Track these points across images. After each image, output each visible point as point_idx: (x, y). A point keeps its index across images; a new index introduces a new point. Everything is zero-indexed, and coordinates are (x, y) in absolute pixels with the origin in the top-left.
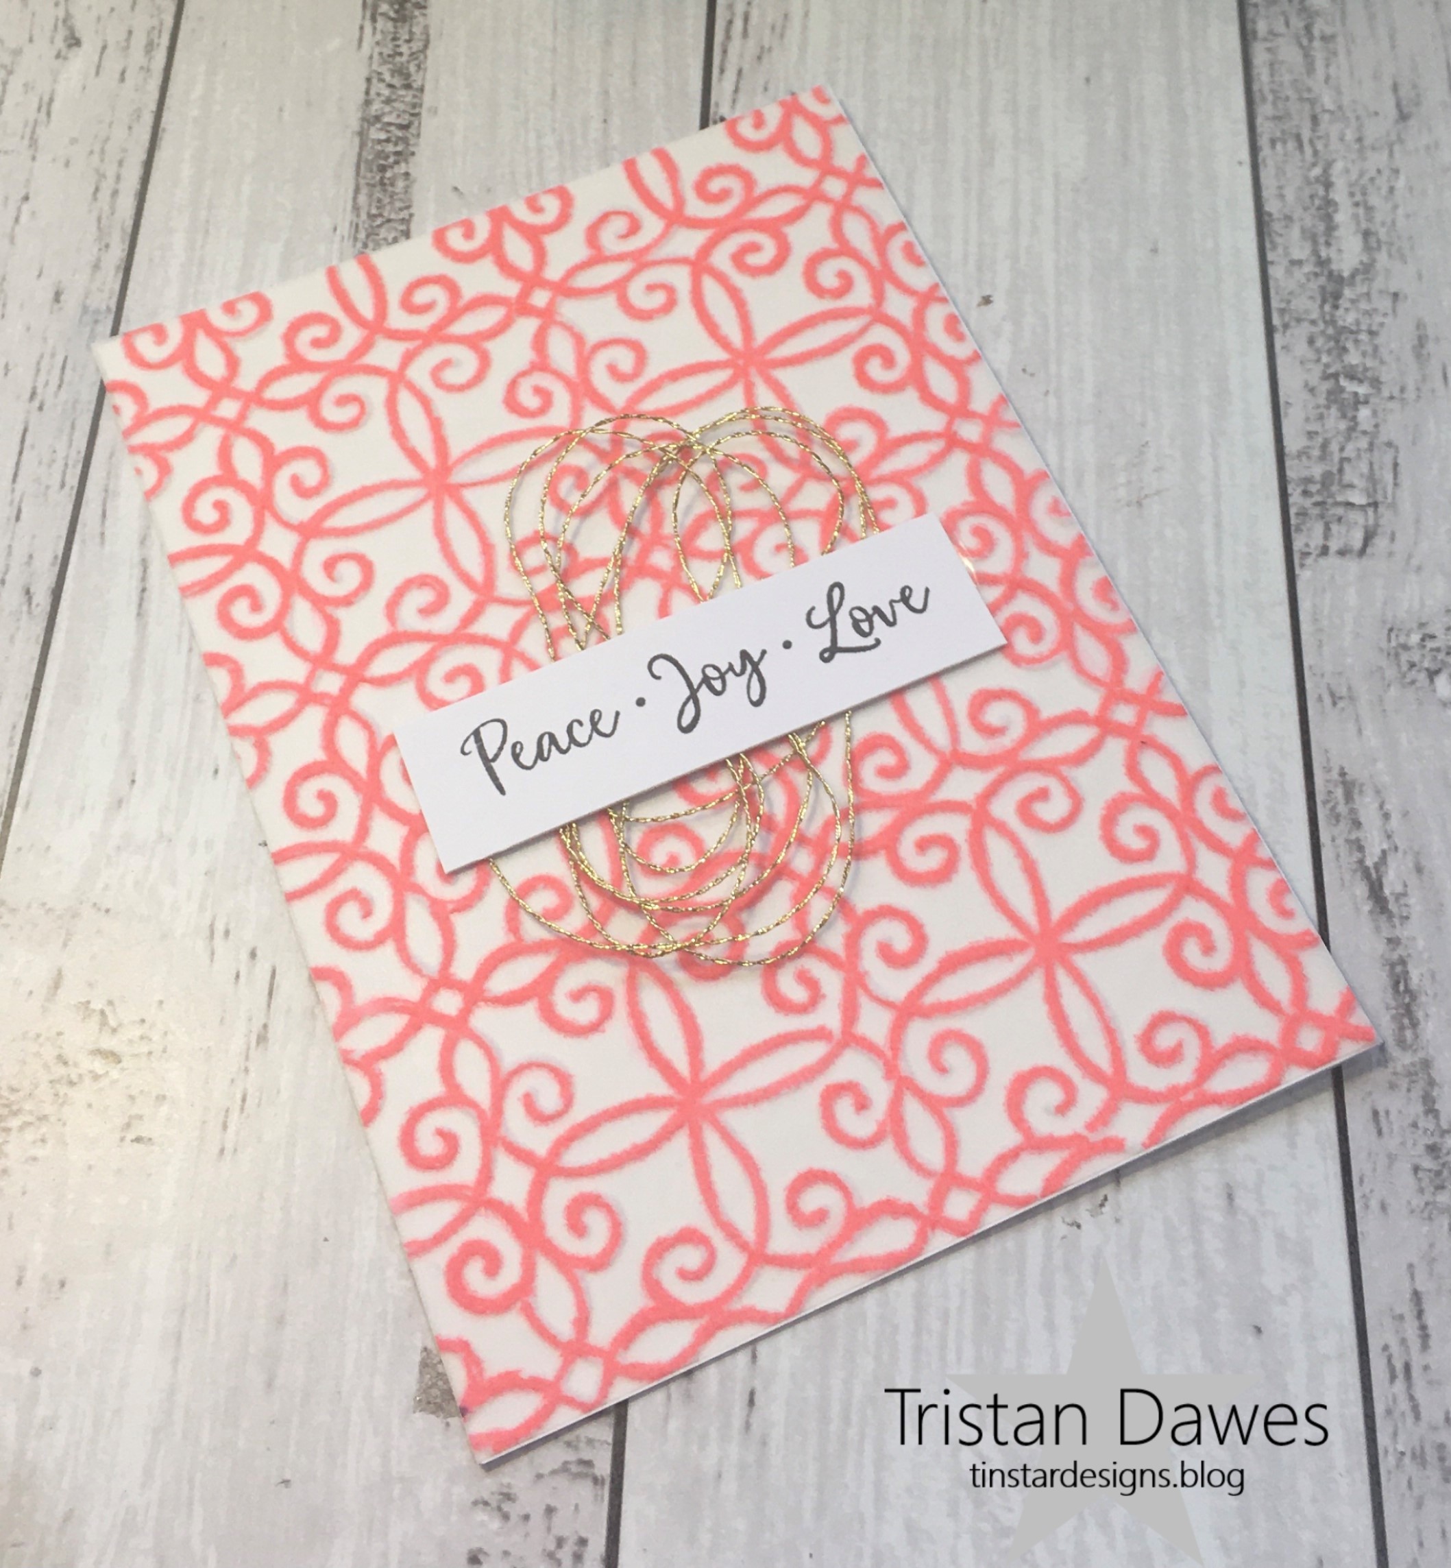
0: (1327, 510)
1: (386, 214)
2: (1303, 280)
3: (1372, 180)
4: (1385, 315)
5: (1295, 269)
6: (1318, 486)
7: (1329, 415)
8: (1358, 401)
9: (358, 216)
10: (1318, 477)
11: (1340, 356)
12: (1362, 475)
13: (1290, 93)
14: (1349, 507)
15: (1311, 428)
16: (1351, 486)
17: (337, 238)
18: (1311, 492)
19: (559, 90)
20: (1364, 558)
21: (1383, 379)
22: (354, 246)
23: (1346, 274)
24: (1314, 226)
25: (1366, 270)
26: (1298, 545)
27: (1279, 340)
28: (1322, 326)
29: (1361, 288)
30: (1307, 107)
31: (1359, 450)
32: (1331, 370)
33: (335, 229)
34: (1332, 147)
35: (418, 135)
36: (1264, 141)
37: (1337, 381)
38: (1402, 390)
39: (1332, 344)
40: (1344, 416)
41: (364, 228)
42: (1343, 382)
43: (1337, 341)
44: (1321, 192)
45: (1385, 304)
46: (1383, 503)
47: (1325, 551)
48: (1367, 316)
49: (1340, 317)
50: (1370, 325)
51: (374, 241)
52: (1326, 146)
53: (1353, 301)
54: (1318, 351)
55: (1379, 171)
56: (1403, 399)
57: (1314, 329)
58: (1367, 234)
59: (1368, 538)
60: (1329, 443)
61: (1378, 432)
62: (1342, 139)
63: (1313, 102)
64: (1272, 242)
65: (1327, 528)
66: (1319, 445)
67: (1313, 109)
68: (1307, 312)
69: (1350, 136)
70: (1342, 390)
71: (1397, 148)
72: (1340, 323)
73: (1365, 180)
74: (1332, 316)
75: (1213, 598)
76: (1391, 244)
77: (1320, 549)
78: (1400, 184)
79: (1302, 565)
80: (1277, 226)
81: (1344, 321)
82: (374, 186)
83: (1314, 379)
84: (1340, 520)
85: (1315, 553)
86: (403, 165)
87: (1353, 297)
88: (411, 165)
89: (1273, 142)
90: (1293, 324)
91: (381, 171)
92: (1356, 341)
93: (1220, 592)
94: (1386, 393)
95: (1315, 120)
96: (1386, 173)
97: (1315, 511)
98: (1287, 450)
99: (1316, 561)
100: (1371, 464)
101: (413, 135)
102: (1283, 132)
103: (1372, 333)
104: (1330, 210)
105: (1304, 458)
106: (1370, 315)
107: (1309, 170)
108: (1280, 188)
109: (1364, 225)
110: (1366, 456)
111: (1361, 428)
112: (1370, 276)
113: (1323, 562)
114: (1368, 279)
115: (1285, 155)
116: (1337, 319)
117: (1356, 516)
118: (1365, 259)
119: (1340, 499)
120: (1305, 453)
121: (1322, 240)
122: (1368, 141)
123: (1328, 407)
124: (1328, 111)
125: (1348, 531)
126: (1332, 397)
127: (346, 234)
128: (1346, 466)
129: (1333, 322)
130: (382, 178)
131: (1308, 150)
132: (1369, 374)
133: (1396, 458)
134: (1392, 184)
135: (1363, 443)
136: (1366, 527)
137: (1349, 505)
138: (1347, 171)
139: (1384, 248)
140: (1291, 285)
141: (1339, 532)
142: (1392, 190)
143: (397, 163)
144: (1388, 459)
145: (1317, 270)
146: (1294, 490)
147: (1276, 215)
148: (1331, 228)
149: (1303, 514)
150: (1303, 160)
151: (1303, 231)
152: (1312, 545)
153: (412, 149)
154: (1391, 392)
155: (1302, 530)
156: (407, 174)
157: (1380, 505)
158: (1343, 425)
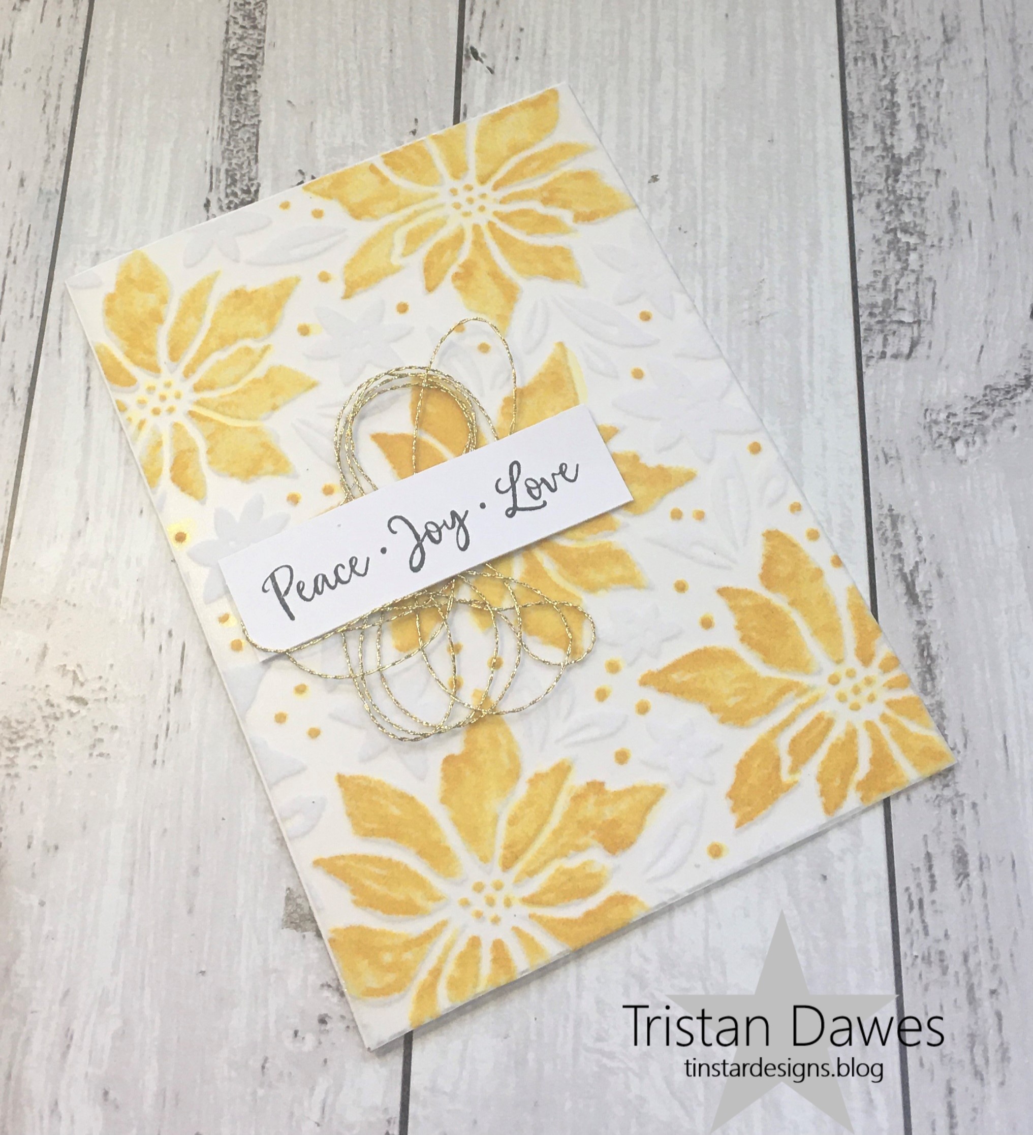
0: (886, 326)
1: (242, 121)
2: (874, 162)
3: (924, 87)
4: (931, 186)
5: (869, 153)
6: (881, 310)
7: (889, 258)
8: (909, 248)
9: (223, 122)
10: (880, 303)
11: (897, 216)
12: (910, 301)
13: (869, 23)
14: (901, 324)
15: (878, 267)
16: (903, 309)
17: (210, 139)
18: (876, 314)
19: (358, 28)
20: (910, 359)
21: (926, 233)
22: (221, 144)
23: (904, 157)
24: (882, 122)
25: (919, 153)
26: (865, 351)
27: (856, 206)
28: (886, 195)
29: (914, 167)
30: (880, 33)
31: (909, 283)
32: (892, 226)
33: (208, 132)
34: (897, 63)
35: (263, 63)
36: (849, 61)
37: (896, 234)
38: (940, 240)
39: (893, 207)
40: (899, 259)
41: (227, 131)
42: (900, 235)
43: (897, 206)
44: (889, 97)
45: (929, 178)
46: (924, 321)
47: (883, 355)
48: (917, 188)
49: (899, 188)
50: (920, 194)
51: (234, 140)
52: (893, 62)
53: (908, 177)
54: (883, 213)
55: (929, 81)
56: (940, 247)
57: (880, 196)
58: (919, 127)
59: (914, 345)
60: (889, 279)
61: (922, 271)
62: (905, 57)
63: (884, 30)
64: (853, 134)
65: (885, 339)
66: (881, 280)
67: (884, 35)
68: (876, 184)
69: (910, 54)
70: (899, 241)
71: (942, 63)
72: (899, 192)
73: (919, 87)
74: (893, 187)
75: (807, 389)
76: (937, 134)
77: (880, 354)
78: (944, 89)
79: (868, 365)
80: (856, 122)
81: (902, 190)
82: (233, 100)
83: (879, 233)
84: (894, 333)
85: (876, 356)
86: (253, 84)
87: (909, 173)
88: (258, 85)
89: (856, 60)
90: (866, 193)
91: (237, 89)
92: (910, 205)
93: (811, 384)
94: (929, 243)
95: (885, 42)
96: (934, 82)
97: (878, 327)
98: (859, 284)
99: (877, 362)
100: (917, 293)
101: (258, 62)
102: (863, 53)
103: (920, 199)
104: (895, 109)
105: (871, 290)
106: (920, 187)
107: (880, 80)
108: (859, 94)
109: (917, 122)
110: (913, 288)
111: (909, 268)
112: (921, 158)
113: (883, 363)
114: (919, 160)
115: (864, 70)
116: (896, 189)
117: (905, 331)
118: (918, 146)
119: (895, 318)
120: (871, 286)
121: (888, 132)
122: (922, 59)
123: (889, 253)
124: (895, 36)
125: (899, 341)
126: (892, 246)
127: (215, 137)
128: (900, 296)
129: (894, 192)
130: (239, 94)
131: (880, 65)
132: (918, 229)
133: (934, 288)
134: (938, 90)
135: (912, 278)
136: (912, 338)
137: (901, 322)
138: (907, 81)
139: (931, 139)
140: (865, 165)
141: (894, 342)
142: (938, 94)
143: (248, 83)
144: (929, 291)
145: (884, 154)
146: (863, 312)
147: (856, 115)
148: (894, 123)
149: (869, 329)
150: (876, 73)
151: (875, 126)
152: (874, 351)
153: (259, 73)
154: (933, 242)
155: (868, 341)
156: (256, 91)
157: (922, 322)
158: (898, 266)
